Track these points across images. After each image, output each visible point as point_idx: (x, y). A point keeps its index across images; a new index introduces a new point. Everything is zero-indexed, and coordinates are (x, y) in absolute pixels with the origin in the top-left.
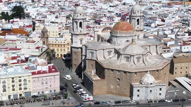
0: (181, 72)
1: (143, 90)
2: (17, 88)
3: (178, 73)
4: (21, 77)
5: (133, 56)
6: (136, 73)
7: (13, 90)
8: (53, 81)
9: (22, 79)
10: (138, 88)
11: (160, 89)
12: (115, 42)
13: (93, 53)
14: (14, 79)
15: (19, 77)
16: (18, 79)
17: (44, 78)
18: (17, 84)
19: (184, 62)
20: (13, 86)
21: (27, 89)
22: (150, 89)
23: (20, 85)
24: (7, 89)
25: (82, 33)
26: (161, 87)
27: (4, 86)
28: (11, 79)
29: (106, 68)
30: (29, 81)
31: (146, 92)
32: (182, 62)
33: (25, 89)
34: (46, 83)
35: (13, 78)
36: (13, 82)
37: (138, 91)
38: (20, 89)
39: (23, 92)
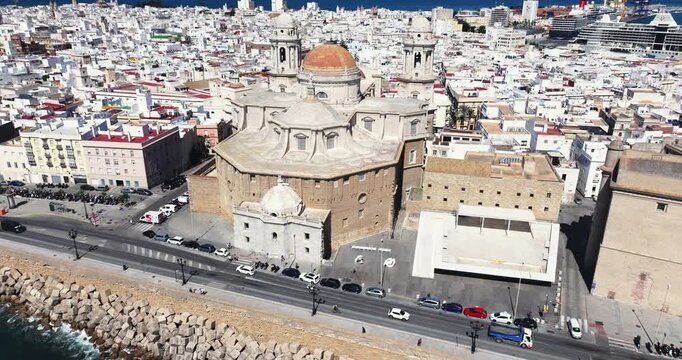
0: (445, 200)
2: (56, 162)
3: (436, 199)
4: (60, 140)
7: (48, 166)
8: (129, 160)
9: (64, 144)
14: (48, 141)
15: (57, 140)
16: (56, 143)
17: (110, 152)
18: (55, 154)
19: (458, 173)
20: (48, 157)
21: (76, 168)
23: (62, 158)
24: (36, 159)
25: (285, 73)
27: (30, 154)
28: (41, 142)
30: (79, 152)
32: (450, 172)
33: (73, 167)
34: (116, 163)
35: (45, 140)
36: (46, 147)
38: (63, 166)
39: (70, 173)
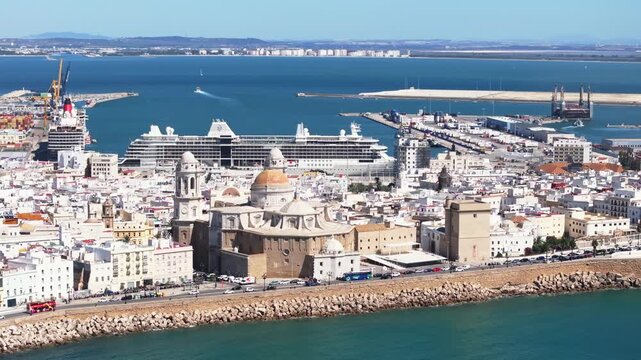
0: (369, 248)
1: (327, 262)
2: (133, 271)
3: (365, 248)
4: (139, 252)
5: (303, 216)
6: (314, 238)
7: (128, 274)
8: (183, 261)
9: (141, 255)
10: (321, 260)
11: (352, 262)
12: (263, 203)
13: (232, 220)
14: (130, 255)
15: (137, 253)
17: (172, 256)
18: (133, 264)
19: (373, 231)
20: (128, 268)
21: (147, 273)
22: (337, 260)
23: (138, 266)
24: (119, 271)
26: (352, 258)
27: (115, 268)
28: (125, 256)
29: (265, 237)
30: (151, 259)
31: (333, 266)
32: (369, 231)
33: (145, 273)
34: (174, 264)
37: (321, 264)
38: (138, 273)
39: (141, 278)
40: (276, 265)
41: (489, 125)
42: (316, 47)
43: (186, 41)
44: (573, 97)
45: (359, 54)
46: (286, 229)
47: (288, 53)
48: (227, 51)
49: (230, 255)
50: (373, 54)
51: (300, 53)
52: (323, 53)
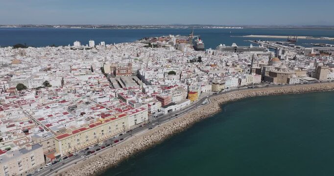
1: (293, 80)
5: (285, 69)
6: (289, 74)
10: (291, 79)
11: (298, 80)
12: (273, 65)
13: (268, 69)
22: (295, 80)
29: (276, 73)
30: (253, 78)
39: (251, 82)
40: (280, 80)
41: (277, 43)
42: (225, 26)
43: (199, 25)
44: (293, 37)
45: (233, 28)
46: (282, 72)
47: (220, 28)
48: (208, 27)
49: (267, 77)
50: (236, 28)
51: (222, 28)
52: (226, 28)
